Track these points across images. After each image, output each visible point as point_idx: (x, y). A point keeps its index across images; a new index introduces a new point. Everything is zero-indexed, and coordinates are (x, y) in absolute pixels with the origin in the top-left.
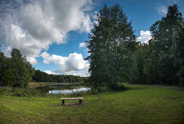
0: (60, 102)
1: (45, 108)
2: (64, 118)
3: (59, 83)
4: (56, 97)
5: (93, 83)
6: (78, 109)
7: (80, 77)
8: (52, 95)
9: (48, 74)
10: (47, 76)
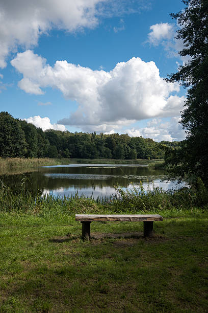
0: (76, 229)
1: (18, 251)
2: (84, 286)
3: (79, 162)
4: (65, 211)
5: (198, 164)
6: (138, 256)
7: (150, 140)
8: (50, 201)
9: (40, 130)
10: (36, 134)
